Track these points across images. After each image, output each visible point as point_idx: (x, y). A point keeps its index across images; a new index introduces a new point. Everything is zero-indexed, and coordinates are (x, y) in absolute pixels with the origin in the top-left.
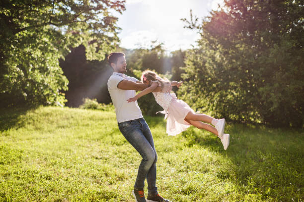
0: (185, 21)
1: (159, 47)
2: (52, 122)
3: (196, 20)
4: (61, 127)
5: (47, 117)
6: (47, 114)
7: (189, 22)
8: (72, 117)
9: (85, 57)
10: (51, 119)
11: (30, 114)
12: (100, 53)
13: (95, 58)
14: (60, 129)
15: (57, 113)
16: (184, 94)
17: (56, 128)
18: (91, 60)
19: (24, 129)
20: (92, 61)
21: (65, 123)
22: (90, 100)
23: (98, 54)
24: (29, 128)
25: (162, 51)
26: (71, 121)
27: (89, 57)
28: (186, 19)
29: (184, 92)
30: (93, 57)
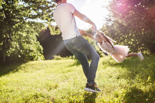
2: (34, 68)
6: (32, 65)
9: (50, 34)
10: (34, 66)
11: (23, 65)
12: (57, 30)
13: (55, 34)
18: (54, 35)
22: (57, 56)
23: (56, 31)
26: (44, 66)
27: (52, 33)
30: (54, 33)
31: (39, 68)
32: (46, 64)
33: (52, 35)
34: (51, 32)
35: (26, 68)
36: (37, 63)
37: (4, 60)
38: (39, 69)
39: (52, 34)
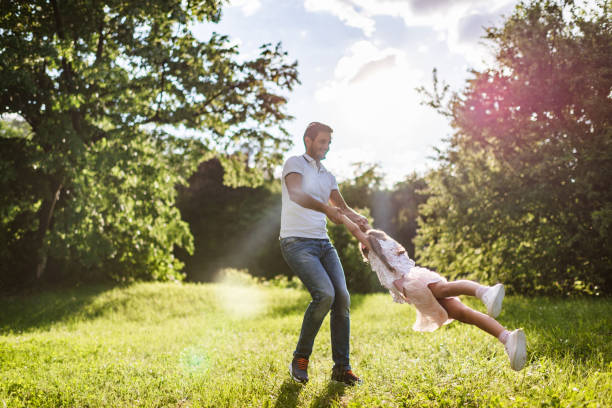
0: (423, 92)
1: (370, 173)
2: (161, 309)
3: (446, 89)
4: (180, 316)
5: (151, 300)
6: (152, 295)
7: (430, 95)
8: (201, 299)
9: (222, 181)
10: (159, 302)
13: (243, 183)
14: (177, 319)
15: (172, 293)
16: (427, 245)
17: (168, 317)
18: (235, 186)
19: (106, 321)
20: (238, 188)
21: (188, 308)
23: (248, 175)
24: (115, 319)
25: (378, 180)
26: (200, 304)
27: (229, 181)
28: (423, 89)
29: (428, 240)
30: (238, 181)
31: (178, 308)
32: (204, 297)
33: (231, 188)
34: (226, 177)
35: (129, 304)
36: (168, 289)
37: (41, 269)
38: (184, 315)
39: (227, 183)
